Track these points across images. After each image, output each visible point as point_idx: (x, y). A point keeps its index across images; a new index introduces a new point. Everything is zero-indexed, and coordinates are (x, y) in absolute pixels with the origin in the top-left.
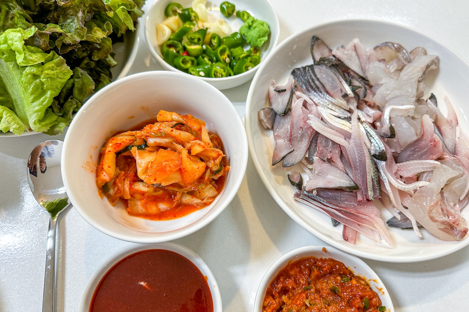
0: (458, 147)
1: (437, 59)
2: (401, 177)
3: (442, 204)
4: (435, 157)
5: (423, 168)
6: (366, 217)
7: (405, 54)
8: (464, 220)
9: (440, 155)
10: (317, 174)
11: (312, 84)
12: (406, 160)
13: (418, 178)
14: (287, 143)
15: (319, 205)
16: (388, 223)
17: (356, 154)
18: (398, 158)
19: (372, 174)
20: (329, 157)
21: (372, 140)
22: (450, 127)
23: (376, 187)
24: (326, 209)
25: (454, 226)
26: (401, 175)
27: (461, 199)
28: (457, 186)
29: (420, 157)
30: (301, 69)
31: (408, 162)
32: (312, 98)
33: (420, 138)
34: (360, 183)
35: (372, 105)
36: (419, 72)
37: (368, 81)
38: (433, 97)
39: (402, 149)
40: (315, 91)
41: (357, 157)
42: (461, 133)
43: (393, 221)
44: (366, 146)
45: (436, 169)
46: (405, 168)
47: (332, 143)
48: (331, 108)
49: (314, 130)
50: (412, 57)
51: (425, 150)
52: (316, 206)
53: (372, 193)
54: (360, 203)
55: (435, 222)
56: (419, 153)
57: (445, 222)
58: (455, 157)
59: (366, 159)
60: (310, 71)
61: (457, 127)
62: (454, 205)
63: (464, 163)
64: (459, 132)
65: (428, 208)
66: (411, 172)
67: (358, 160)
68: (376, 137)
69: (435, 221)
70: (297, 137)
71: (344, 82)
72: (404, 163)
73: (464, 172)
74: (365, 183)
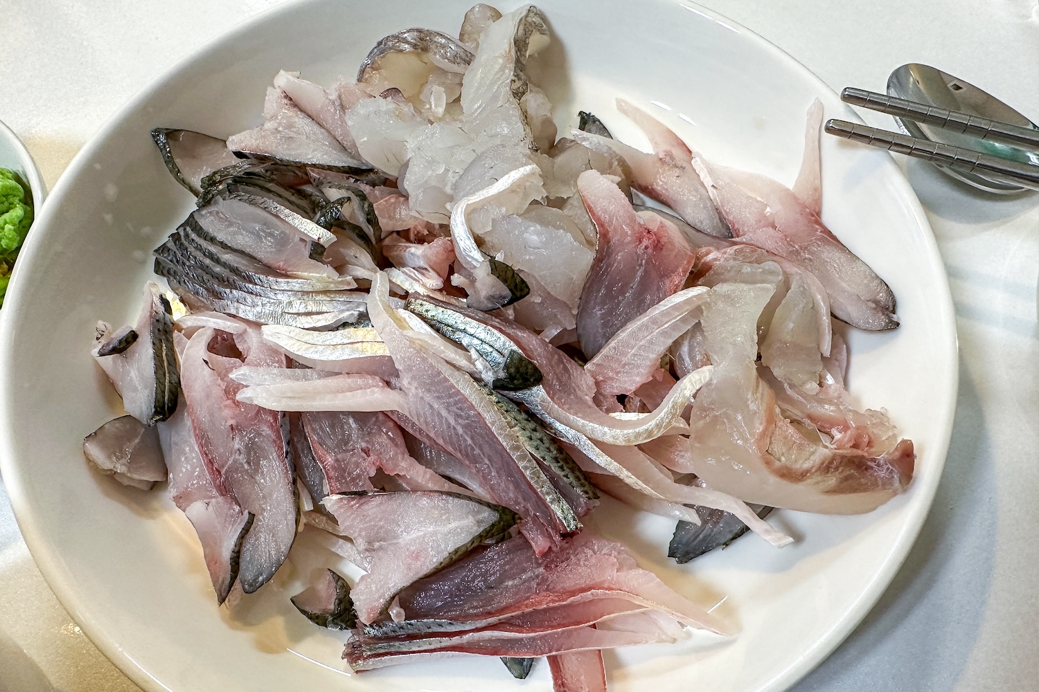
0: (727, 213)
1: (536, 14)
2: (622, 399)
3: (785, 406)
4: (679, 278)
5: (664, 334)
6: (592, 594)
7: (443, 46)
8: (881, 418)
9: (689, 263)
10: (366, 550)
11: (218, 269)
12: (608, 338)
13: (671, 370)
14: (218, 503)
15: (435, 642)
16: (672, 554)
17: (444, 413)
18: (583, 345)
19: (528, 447)
20: (373, 473)
21: (466, 341)
22: (677, 172)
23: (565, 479)
24: (465, 641)
25: (863, 457)
26: (618, 392)
27: (827, 354)
28: (791, 325)
29: (638, 307)
30: (169, 245)
31: (613, 343)
32: (233, 311)
33: (601, 248)
34: (509, 496)
35: (426, 232)
36: (502, 69)
37: (371, 170)
38: (587, 121)
39: (575, 312)
40: (233, 286)
41: (452, 422)
42: (711, 171)
43: (684, 540)
44: (458, 368)
45: (705, 314)
46: (615, 366)
47: (356, 421)
48: (302, 310)
49: (274, 413)
50: (469, 46)
51: (639, 274)
52: (425, 651)
53: (566, 506)
54: (550, 559)
55: (800, 480)
56: (628, 294)
57: (831, 462)
58: (735, 243)
59: (480, 410)
60: (193, 236)
61: (693, 162)
62: (821, 385)
63: (770, 245)
64: (705, 170)
65: (753, 449)
66: (638, 367)
67: (460, 431)
68: (473, 326)
69: (800, 477)
70: (236, 468)
71: (287, 211)
72: (605, 351)
73: (785, 273)
74: (524, 487)
